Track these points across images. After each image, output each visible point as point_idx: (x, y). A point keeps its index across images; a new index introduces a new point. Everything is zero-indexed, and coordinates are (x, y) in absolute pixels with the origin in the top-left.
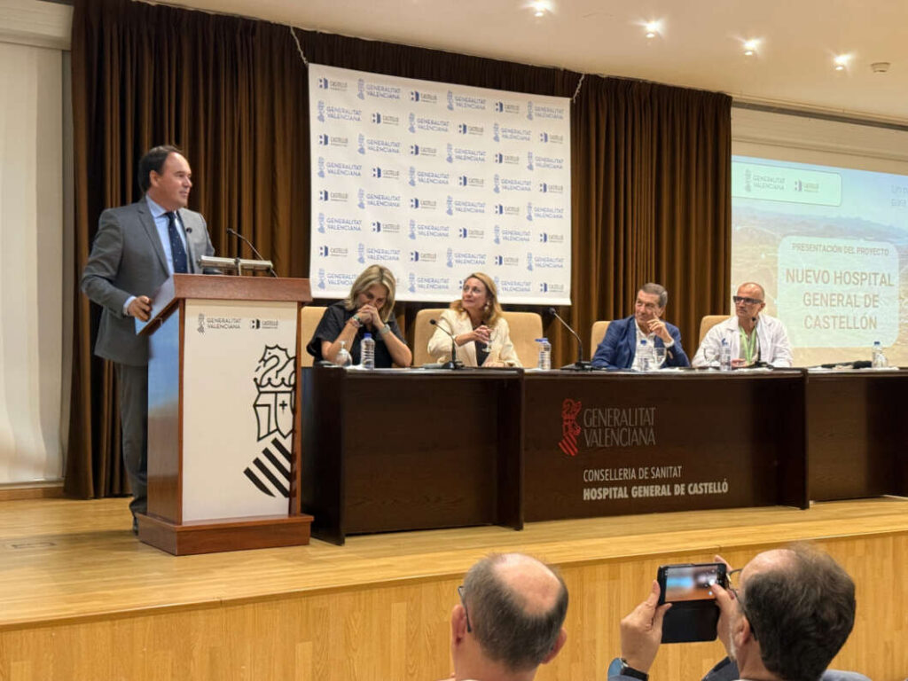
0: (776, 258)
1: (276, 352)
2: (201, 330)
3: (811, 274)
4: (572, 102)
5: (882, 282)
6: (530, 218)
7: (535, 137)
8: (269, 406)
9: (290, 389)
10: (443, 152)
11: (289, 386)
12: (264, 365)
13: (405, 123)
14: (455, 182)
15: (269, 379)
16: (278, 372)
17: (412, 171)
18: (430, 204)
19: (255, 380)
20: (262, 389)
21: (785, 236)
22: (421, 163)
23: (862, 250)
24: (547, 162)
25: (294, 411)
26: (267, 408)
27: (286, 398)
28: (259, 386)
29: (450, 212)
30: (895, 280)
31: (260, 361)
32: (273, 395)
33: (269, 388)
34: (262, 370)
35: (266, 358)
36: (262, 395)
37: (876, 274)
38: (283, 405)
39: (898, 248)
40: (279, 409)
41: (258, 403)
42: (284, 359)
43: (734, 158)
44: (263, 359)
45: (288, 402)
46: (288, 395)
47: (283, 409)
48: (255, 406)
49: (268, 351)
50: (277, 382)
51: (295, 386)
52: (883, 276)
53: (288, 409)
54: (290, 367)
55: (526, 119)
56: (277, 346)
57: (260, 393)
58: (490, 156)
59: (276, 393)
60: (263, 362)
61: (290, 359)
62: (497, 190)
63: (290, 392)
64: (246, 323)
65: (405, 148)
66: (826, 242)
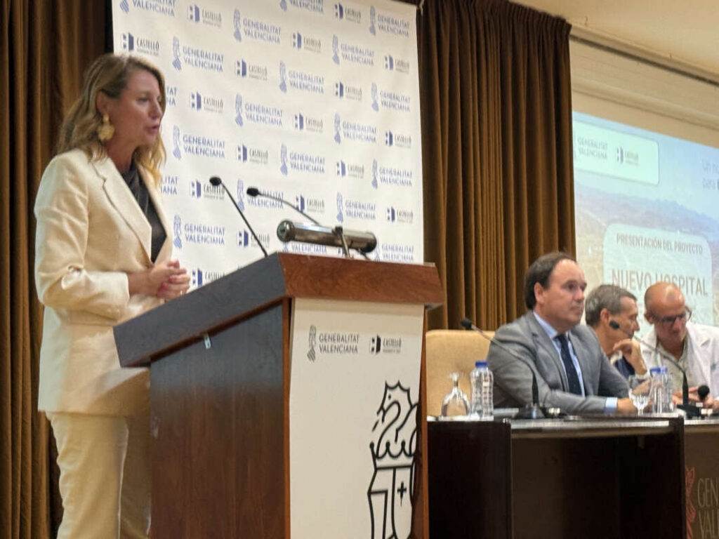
0: (602, 253)
1: (397, 395)
2: (311, 355)
3: (634, 276)
4: (418, 12)
5: (697, 290)
6: (375, 184)
7: (380, 62)
8: (386, 492)
9: (410, 461)
10: (274, 74)
11: (409, 455)
12: (383, 420)
13: (228, 24)
14: (289, 124)
15: (388, 445)
16: (397, 431)
17: (239, 102)
18: (262, 155)
19: (372, 445)
20: (379, 463)
21: (609, 223)
22: (250, 91)
23: (680, 246)
24: (392, 100)
25: (414, 500)
26: (383, 496)
27: (404, 477)
28: (376, 457)
29: (284, 169)
30: (709, 288)
31: (378, 413)
32: (391, 472)
33: (387, 461)
34: (381, 428)
35: (385, 406)
36: (379, 473)
37: (692, 279)
38: (402, 490)
39: (711, 244)
40: (397, 495)
41: (374, 488)
42: (405, 407)
43: (574, 114)
44: (382, 408)
45: (407, 485)
46: (408, 471)
47: (402, 496)
48: (370, 493)
49: (389, 392)
50: (395, 449)
51: (417, 456)
52: (699, 281)
53: (407, 495)
54: (412, 423)
55: (368, 31)
56: (399, 384)
57: (377, 469)
58: (329, 86)
59: (394, 468)
60: (381, 413)
61: (412, 407)
62: (338, 139)
63: (411, 467)
64: (366, 343)
65: (231, 65)
66: (647, 233)
